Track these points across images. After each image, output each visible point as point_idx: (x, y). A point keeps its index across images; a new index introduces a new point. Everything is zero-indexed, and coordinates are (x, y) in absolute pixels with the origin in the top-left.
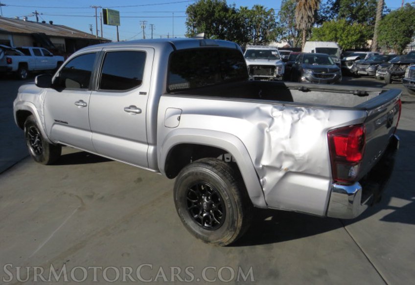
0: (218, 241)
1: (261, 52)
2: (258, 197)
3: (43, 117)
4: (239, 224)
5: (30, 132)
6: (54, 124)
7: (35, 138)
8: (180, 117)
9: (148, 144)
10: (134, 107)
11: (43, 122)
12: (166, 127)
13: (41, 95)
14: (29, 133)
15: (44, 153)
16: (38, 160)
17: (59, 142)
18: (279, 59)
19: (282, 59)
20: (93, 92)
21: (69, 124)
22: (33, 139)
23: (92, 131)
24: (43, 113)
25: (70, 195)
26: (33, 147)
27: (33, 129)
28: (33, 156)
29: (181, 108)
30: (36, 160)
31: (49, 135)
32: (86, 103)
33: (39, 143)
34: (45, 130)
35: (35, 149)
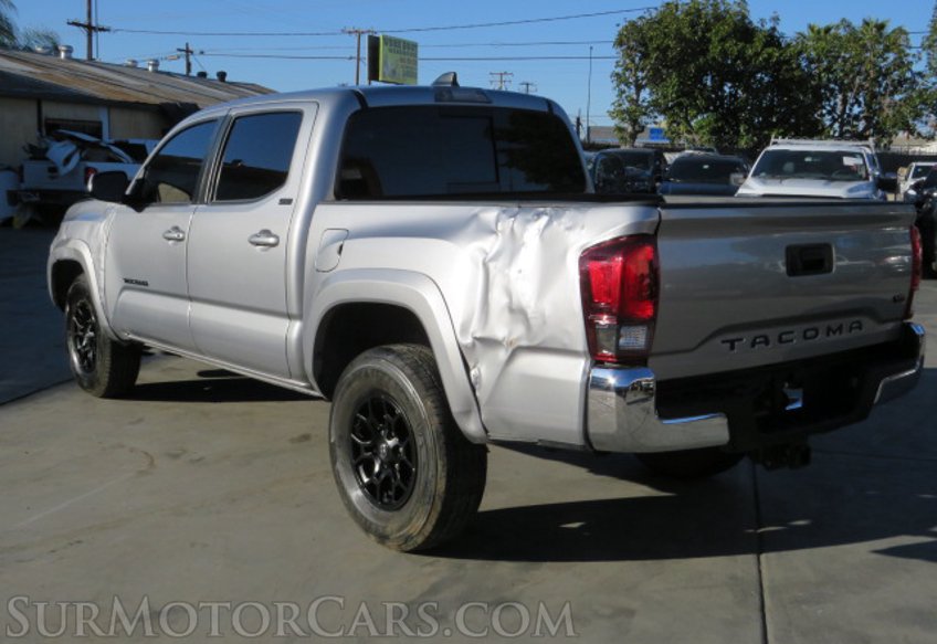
0: (401, 533)
1: (808, 159)
2: (467, 413)
3: (102, 273)
4: (439, 486)
5: (77, 316)
6: (124, 289)
7: (84, 331)
8: (341, 248)
9: (290, 316)
10: (267, 233)
11: (102, 286)
12: (318, 271)
13: (103, 224)
14: (74, 318)
15: (98, 363)
16: (85, 384)
17: (131, 336)
18: (867, 178)
19: (874, 177)
20: (201, 206)
21: (150, 287)
22: (81, 333)
23: (191, 299)
24: (103, 266)
25: (132, 450)
26: (78, 351)
27: (83, 307)
28: (77, 375)
29: (345, 227)
30: (82, 386)
31: (111, 317)
32: (183, 232)
33: (91, 340)
34: (104, 306)
35: (83, 357)
